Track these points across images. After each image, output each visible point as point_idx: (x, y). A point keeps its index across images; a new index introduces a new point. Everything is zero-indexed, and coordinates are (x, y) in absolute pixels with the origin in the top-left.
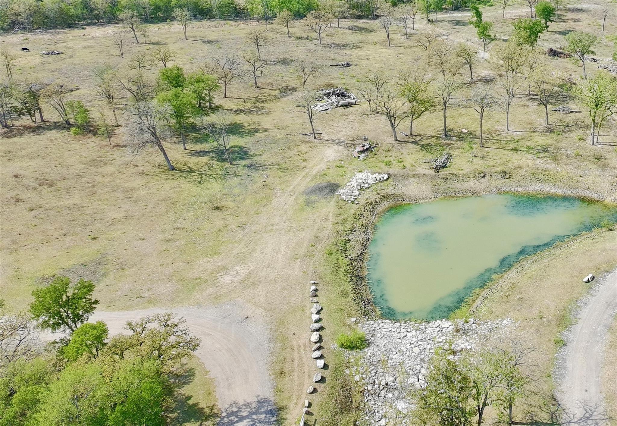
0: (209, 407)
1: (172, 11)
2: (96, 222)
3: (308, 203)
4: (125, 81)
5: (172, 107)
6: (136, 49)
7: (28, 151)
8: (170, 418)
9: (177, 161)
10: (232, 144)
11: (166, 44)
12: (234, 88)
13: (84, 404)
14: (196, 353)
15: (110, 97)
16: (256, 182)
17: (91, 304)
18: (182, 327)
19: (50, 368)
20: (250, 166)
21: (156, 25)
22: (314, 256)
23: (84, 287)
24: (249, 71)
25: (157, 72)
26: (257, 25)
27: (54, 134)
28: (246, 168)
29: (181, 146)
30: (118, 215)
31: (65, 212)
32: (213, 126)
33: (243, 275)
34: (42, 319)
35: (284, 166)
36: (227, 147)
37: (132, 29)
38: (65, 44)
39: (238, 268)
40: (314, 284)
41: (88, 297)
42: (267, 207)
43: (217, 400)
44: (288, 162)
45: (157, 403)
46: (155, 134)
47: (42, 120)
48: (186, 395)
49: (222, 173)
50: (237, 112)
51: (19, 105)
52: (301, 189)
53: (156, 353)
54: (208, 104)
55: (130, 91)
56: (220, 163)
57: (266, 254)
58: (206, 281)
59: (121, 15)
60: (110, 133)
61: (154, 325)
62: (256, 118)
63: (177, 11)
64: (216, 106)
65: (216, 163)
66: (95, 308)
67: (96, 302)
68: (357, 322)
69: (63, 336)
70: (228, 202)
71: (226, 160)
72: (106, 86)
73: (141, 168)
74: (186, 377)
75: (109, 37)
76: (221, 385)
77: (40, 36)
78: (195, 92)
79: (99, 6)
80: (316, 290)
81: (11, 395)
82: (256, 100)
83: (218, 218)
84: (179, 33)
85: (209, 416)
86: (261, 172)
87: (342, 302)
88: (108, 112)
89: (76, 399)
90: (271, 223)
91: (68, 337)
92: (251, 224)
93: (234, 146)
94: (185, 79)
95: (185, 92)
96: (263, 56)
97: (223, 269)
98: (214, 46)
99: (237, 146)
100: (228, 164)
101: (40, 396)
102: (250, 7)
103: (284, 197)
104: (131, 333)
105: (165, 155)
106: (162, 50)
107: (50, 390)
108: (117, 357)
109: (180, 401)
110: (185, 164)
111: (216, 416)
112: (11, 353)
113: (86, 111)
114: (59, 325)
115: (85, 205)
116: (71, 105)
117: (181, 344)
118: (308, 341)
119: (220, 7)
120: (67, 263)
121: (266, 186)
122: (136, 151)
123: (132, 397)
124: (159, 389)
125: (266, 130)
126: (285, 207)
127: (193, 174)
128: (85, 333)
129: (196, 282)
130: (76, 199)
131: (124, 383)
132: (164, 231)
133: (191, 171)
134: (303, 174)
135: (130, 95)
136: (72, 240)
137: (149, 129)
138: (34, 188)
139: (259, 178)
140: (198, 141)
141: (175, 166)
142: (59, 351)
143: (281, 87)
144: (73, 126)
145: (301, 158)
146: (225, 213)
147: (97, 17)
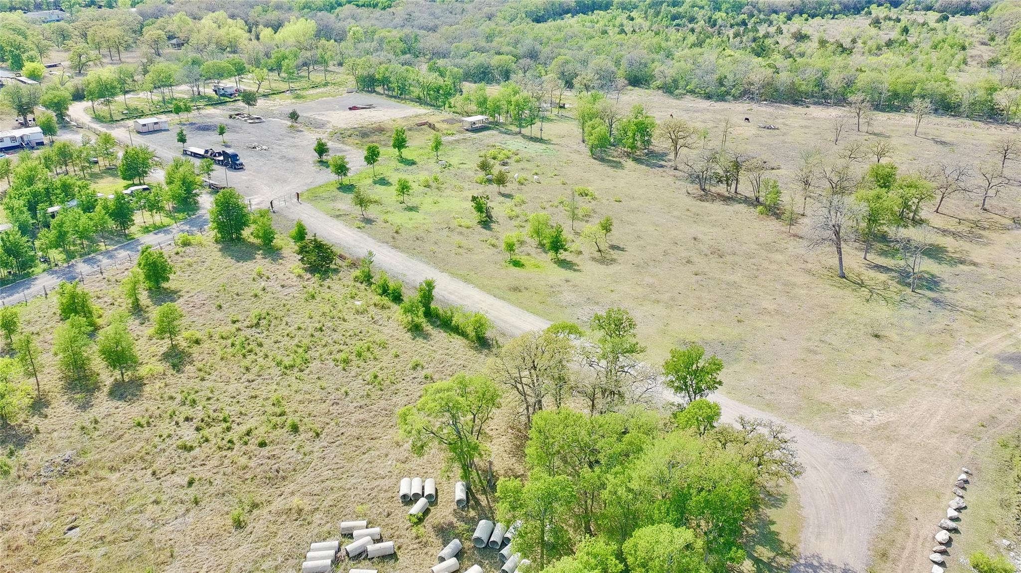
0: (789, 544)
1: (911, 100)
2: (747, 305)
3: (997, 371)
4: (828, 169)
5: (868, 209)
6: (854, 137)
7: (713, 218)
8: (747, 532)
9: (851, 270)
10: (922, 269)
11: (889, 137)
12: (952, 204)
13: (677, 473)
14: (796, 480)
15: (807, 183)
16: (936, 322)
17: (715, 382)
18: (790, 445)
19: (661, 426)
20: (936, 301)
21: (886, 114)
22: (979, 439)
23: (715, 364)
24: (980, 187)
25: (867, 167)
26: (1014, 133)
27: (742, 208)
28: (931, 302)
29: (862, 254)
30: (771, 306)
31: (724, 286)
32: (909, 241)
33: (879, 423)
34: (670, 377)
35: (983, 315)
36: (916, 271)
37: (858, 114)
38: (784, 120)
39: (875, 412)
40: (967, 473)
41: (715, 374)
42: (939, 356)
43: (800, 542)
44: (989, 311)
45: (740, 510)
46: (838, 233)
47: (736, 192)
48: (771, 518)
49: (898, 298)
50: (945, 232)
51: (721, 173)
52: (995, 350)
53: (756, 460)
54: (911, 215)
55: (830, 181)
56: (899, 286)
57: (916, 411)
58: (834, 410)
59: (852, 98)
60: (792, 221)
61: (765, 431)
62: (966, 246)
63: (917, 101)
64: (921, 220)
65: (896, 285)
66: (717, 388)
67: (720, 383)
68: (1009, 548)
69: (681, 401)
70: (893, 334)
71: (908, 285)
72: (808, 171)
73: (810, 266)
74: (777, 499)
75: (830, 120)
76: (810, 530)
77: (764, 109)
78: (902, 197)
79: (833, 85)
80: (966, 482)
81: (624, 433)
82: (976, 224)
83: (872, 348)
84: (910, 126)
85: (786, 554)
86: (947, 313)
87: (997, 513)
88: (799, 199)
89: (672, 465)
90: (936, 377)
91: (685, 405)
92: (912, 369)
93: (925, 272)
94: (895, 180)
95: (890, 194)
96: (1007, 172)
97: (858, 405)
98: (947, 149)
99: (928, 273)
100: (909, 290)
101: (644, 446)
102: (1013, 108)
103: (967, 352)
104: (740, 428)
105: (841, 259)
106: (882, 144)
107: (653, 445)
108: (719, 445)
109: (763, 520)
110: (858, 275)
111: (793, 557)
112: (636, 397)
113: (778, 192)
114: (681, 389)
115: (743, 285)
116: (767, 184)
117: (784, 464)
118: (931, 535)
119: (973, 104)
120: (708, 336)
121: (947, 330)
122: (812, 246)
123: (719, 490)
124: (747, 498)
125: (975, 264)
126: (963, 365)
127: (863, 289)
128: (700, 408)
129: (823, 406)
130: (737, 277)
131: (717, 473)
132: (809, 339)
133: (862, 285)
134: (1005, 333)
135: (828, 185)
136: (720, 315)
137: (834, 226)
138: (706, 255)
139: (942, 318)
140: (883, 253)
141: (846, 274)
142: (673, 414)
143: (1016, 216)
144: (761, 204)
145: (1010, 312)
146: (884, 344)
147: (826, 97)
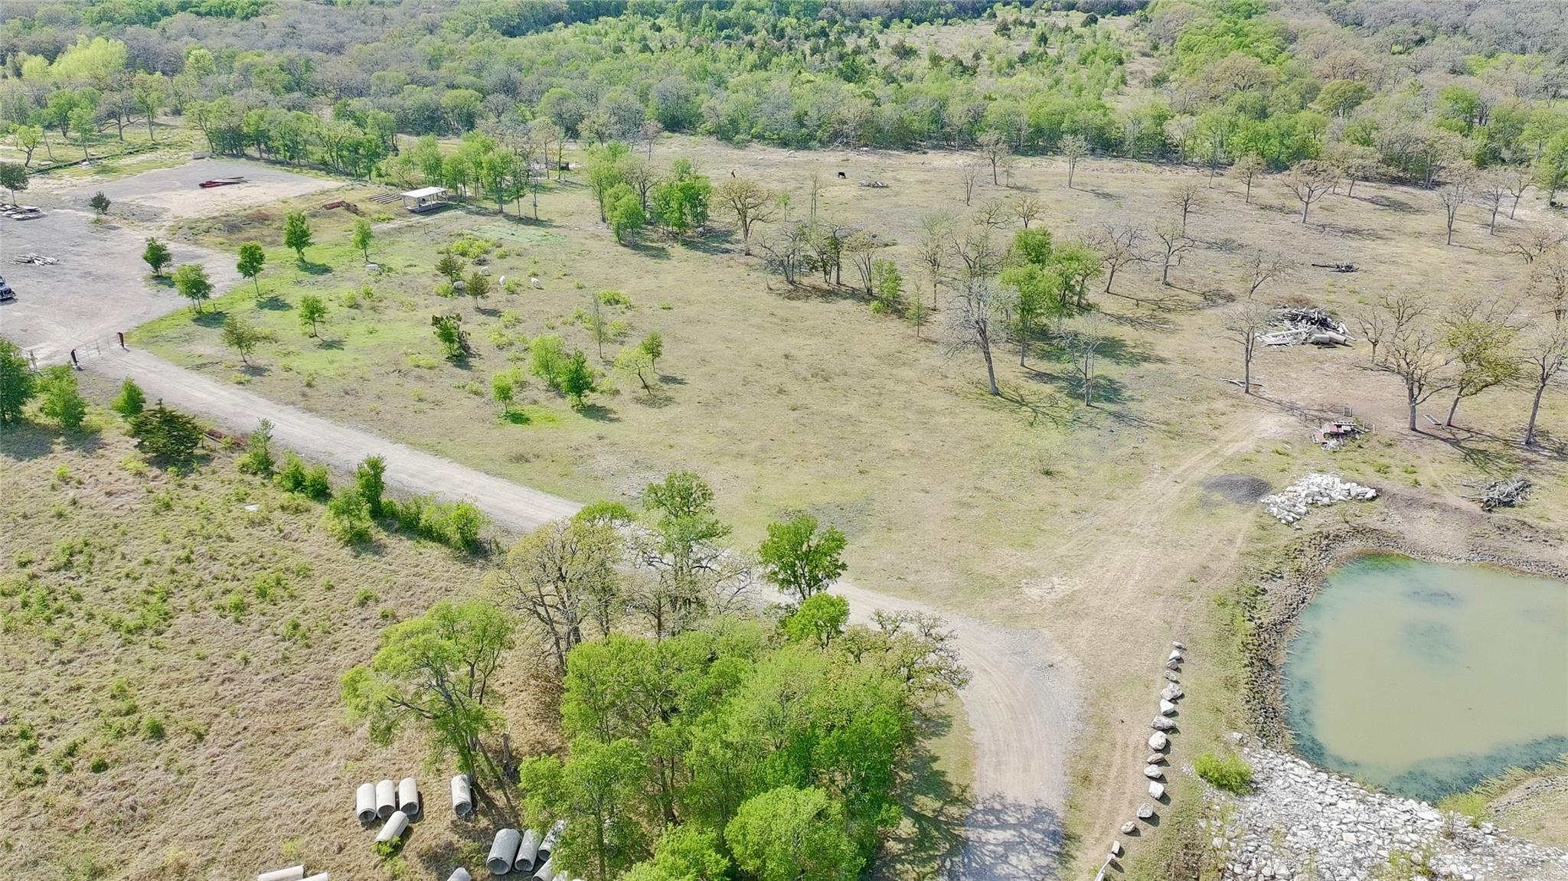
0: (960, 786)
1: (1060, 138)
2: (870, 448)
3: (1204, 503)
4: (962, 241)
5: (1019, 294)
6: (991, 193)
7: (811, 323)
8: (901, 778)
9: (1006, 383)
10: (1097, 373)
11: (1036, 191)
12: (1127, 279)
13: (794, 708)
14: (960, 693)
15: (935, 263)
16: (1121, 445)
17: (837, 567)
18: (949, 644)
19: (764, 641)
20: (1118, 416)
21: (1030, 159)
22: (1191, 600)
23: (834, 540)
24: (1158, 254)
25: (1012, 235)
26: (1194, 176)
27: (848, 305)
28: (1112, 418)
29: (1018, 359)
30: (903, 446)
31: (835, 423)
32: (1076, 335)
33: (1062, 594)
34: (772, 567)
35: (1178, 428)
36: (1089, 376)
37: (993, 161)
38: (894, 174)
39: (1056, 580)
40: (1179, 648)
41: (835, 555)
42: (1129, 491)
43: (973, 780)
44: (1186, 423)
45: (889, 749)
46: (984, 332)
47: (838, 283)
48: (932, 752)
49: (1069, 416)
50: (1120, 319)
51: (814, 255)
52: (1199, 475)
53: (904, 671)
54: (1076, 298)
55: (966, 258)
56: (1070, 400)
57: (1107, 571)
58: (1002, 585)
59: (982, 138)
60: (921, 319)
61: (911, 628)
62: (1148, 336)
63: (1068, 138)
64: (1089, 305)
65: (1065, 398)
66: (840, 574)
67: (844, 567)
68: (1241, 743)
69: (790, 600)
70: (1067, 467)
71: (1081, 397)
72: (934, 245)
73: (951, 382)
74: (938, 725)
75: (957, 170)
76: (986, 760)
77: (865, 158)
78: (1061, 275)
79: (955, 120)
80: (1179, 660)
81: (711, 660)
82: (1158, 305)
83: (1043, 491)
84: (1061, 175)
85: (957, 800)
86: (1134, 431)
87: (1222, 697)
88: (927, 286)
89: (786, 698)
90: (1129, 521)
91: (797, 606)
92: (1096, 514)
93: (1101, 376)
94: (1050, 252)
95: (1045, 272)
96: (1190, 231)
97: (1033, 574)
98: (1112, 204)
99: (1105, 378)
100: (1083, 405)
101: (742, 675)
102: (1190, 142)
103: (1164, 483)
104: (877, 628)
105: (991, 369)
106: (1028, 201)
107: (755, 672)
108: (851, 658)
109: (920, 758)
110: (1016, 390)
111: (966, 803)
112: (724, 603)
113: (898, 279)
114: (789, 583)
115: (862, 419)
116: (880, 267)
117: (943, 672)
118: (1143, 742)
119: (1139, 139)
120: (821, 499)
121: (1136, 455)
122: (950, 353)
123: (856, 724)
124: (897, 728)
125: (1162, 360)
126: (1161, 501)
127: (1024, 408)
128: (819, 607)
129: (988, 581)
130: (852, 407)
131: (851, 700)
132: (960, 488)
133: (1022, 402)
134: (1208, 451)
135: (964, 265)
136: (833, 466)
137: (977, 322)
138: (805, 379)
139: (1129, 439)
140: (1045, 356)
141: (1000, 389)
142: (781, 621)
143: (1207, 289)
144: (875, 298)
145: (1212, 422)
146: (1059, 484)
147: (948, 138)
